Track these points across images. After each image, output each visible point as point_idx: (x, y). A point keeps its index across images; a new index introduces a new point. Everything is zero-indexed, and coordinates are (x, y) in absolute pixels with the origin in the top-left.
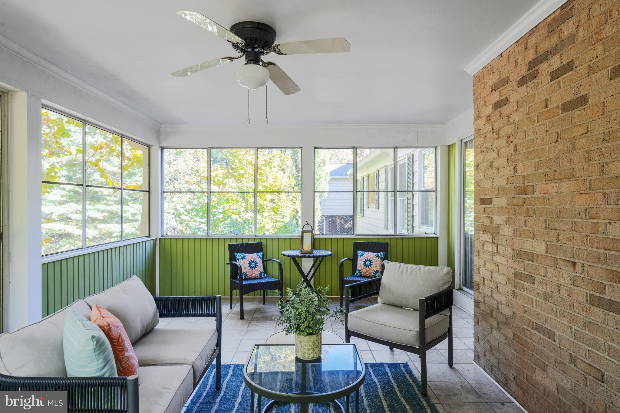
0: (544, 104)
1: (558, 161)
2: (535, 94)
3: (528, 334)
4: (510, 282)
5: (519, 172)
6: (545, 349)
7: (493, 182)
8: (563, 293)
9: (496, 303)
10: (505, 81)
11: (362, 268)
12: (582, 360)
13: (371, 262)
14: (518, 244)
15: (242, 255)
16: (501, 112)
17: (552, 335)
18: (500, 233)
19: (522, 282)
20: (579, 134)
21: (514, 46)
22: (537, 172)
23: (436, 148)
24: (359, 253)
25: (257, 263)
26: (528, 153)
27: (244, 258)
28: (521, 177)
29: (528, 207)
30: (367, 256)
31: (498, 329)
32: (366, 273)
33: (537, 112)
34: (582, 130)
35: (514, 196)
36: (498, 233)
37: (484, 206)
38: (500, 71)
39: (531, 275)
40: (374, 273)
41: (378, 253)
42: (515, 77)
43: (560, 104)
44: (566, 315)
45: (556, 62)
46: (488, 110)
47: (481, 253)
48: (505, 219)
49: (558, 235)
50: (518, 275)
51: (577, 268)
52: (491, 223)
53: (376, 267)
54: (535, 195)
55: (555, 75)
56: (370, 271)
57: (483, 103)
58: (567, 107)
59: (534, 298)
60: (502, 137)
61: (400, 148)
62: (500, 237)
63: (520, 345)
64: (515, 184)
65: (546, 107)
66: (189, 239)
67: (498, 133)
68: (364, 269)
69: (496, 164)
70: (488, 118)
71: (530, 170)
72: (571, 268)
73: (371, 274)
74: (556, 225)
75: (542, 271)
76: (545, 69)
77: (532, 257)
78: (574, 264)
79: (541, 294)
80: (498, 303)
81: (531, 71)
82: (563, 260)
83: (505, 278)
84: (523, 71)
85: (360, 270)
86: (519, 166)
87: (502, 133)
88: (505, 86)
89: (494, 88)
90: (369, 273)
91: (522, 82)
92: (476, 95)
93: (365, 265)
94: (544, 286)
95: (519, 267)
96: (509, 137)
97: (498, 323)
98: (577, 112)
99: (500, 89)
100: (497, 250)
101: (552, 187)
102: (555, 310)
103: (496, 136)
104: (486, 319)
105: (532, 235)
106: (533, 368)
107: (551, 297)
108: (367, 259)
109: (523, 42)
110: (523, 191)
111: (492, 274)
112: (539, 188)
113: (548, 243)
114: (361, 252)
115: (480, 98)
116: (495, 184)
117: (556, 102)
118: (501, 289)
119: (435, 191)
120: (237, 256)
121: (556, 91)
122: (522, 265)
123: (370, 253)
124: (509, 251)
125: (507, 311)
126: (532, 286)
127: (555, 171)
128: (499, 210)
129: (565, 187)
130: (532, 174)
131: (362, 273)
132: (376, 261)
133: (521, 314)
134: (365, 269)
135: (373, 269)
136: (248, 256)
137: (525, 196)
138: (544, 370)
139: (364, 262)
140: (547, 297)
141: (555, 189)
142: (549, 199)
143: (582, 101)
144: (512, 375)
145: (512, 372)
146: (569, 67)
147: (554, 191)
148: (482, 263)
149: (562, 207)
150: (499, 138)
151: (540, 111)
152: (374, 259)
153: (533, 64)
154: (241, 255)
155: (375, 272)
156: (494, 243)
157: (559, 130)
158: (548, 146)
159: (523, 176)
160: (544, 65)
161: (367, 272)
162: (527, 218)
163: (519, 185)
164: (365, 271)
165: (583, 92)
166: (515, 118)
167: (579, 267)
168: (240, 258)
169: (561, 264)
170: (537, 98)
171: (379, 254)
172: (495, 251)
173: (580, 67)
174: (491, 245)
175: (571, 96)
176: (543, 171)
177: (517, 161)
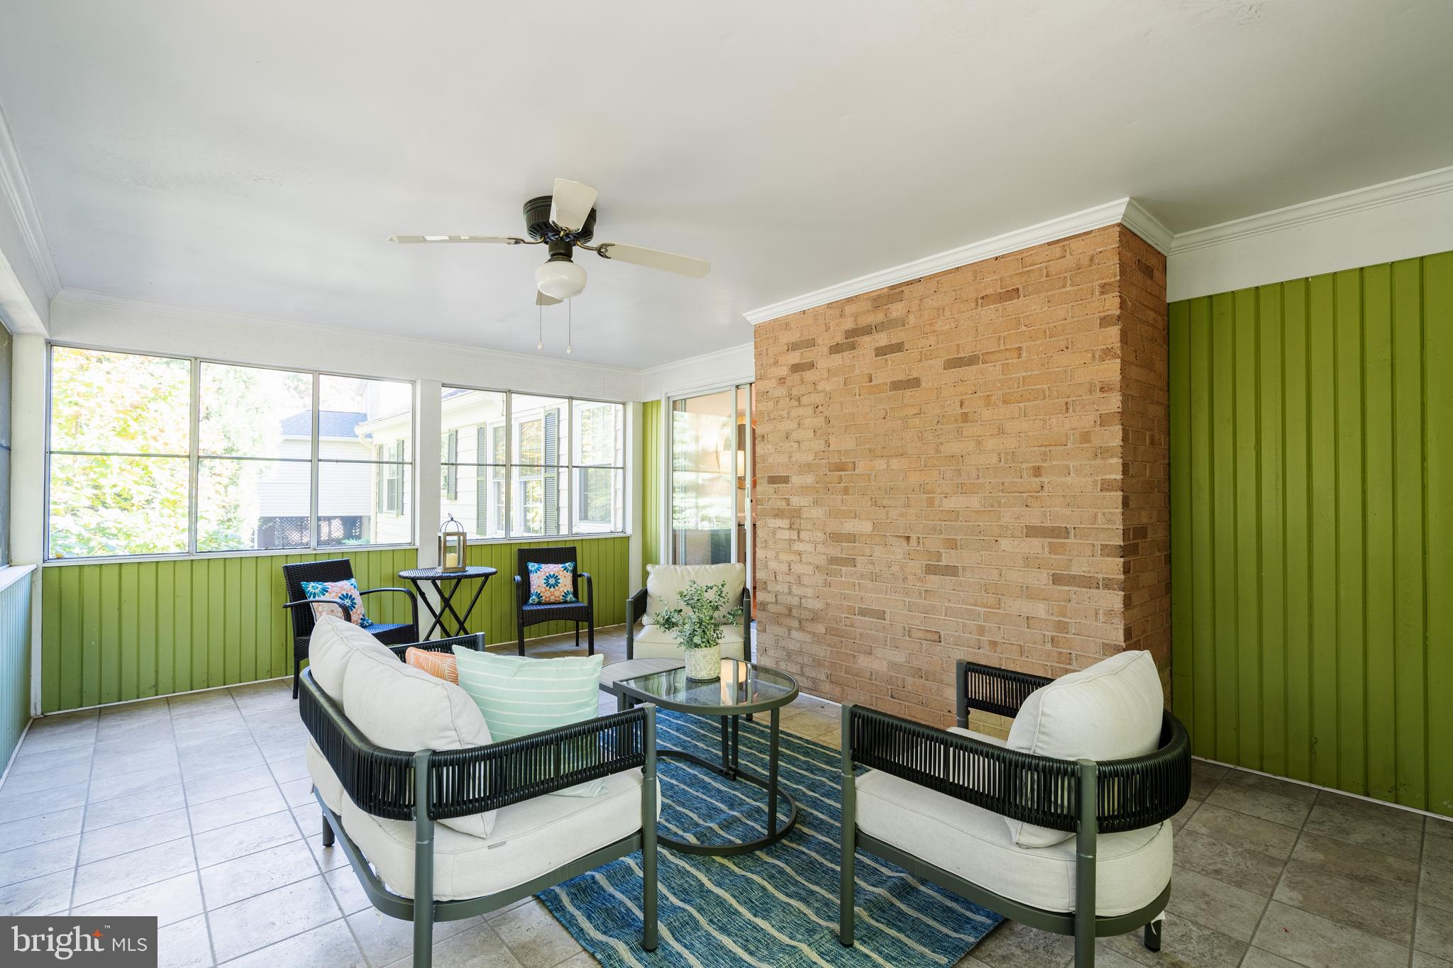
0: (867, 379)
1: (887, 438)
2: (854, 365)
3: (848, 622)
4: (819, 571)
5: (833, 447)
6: (873, 632)
7: (790, 457)
8: (895, 569)
9: (797, 599)
10: (811, 343)
11: (543, 590)
12: (917, 629)
13: (556, 578)
14: (833, 526)
15: (320, 586)
16: (803, 376)
17: (881, 615)
18: (804, 516)
19: (839, 567)
20: (911, 413)
21: (823, 307)
22: (859, 447)
23: (624, 404)
24: (532, 566)
25: (354, 599)
26: (846, 427)
27: (327, 591)
28: (836, 453)
29: (847, 484)
30: (547, 570)
31: (801, 629)
32: (549, 597)
33: (858, 385)
34: (916, 411)
35: (825, 473)
36: (800, 516)
37: (775, 486)
38: (801, 330)
39: (851, 557)
40: (563, 596)
41: (564, 563)
42: (825, 341)
43: (889, 381)
44: (898, 590)
45: (882, 339)
46: (783, 371)
47: (771, 543)
48: (811, 499)
49: (888, 511)
50: (833, 561)
51: (911, 542)
52: (789, 505)
53: (565, 586)
54: (856, 472)
55: (881, 352)
56: (557, 593)
57: (771, 361)
58: (896, 386)
59: (856, 581)
60: (804, 406)
61: (577, 399)
62: (802, 521)
63: (836, 638)
64: (827, 460)
65: (871, 381)
66: (139, 563)
67: (799, 400)
68: (546, 590)
69: (794, 436)
70: (782, 381)
71: (849, 444)
72: (905, 543)
73: (559, 597)
74: (885, 502)
75: (867, 552)
76: (868, 344)
77: (852, 538)
78: (908, 538)
79: (866, 575)
80: (800, 599)
81: (849, 340)
82: (894, 536)
83: (811, 567)
84: (839, 338)
85: (540, 594)
86: (833, 440)
87: (805, 400)
88: (810, 349)
89: (793, 347)
90: (556, 597)
91: (836, 349)
92: (759, 349)
93: (548, 584)
94: (871, 567)
95: (835, 551)
96: (817, 407)
97: (800, 622)
98: (908, 393)
99: (802, 351)
100: (798, 536)
101: (880, 464)
102: (884, 588)
103: (796, 403)
104: (780, 621)
105: (853, 515)
106: (854, 657)
107: (881, 575)
108: (550, 575)
109: (839, 307)
110: (840, 467)
111: (789, 566)
112: (862, 466)
113: (875, 521)
114: (537, 565)
115: (767, 354)
116: (794, 459)
117: (881, 378)
118: (805, 580)
119: (623, 468)
120: (309, 589)
121: (882, 368)
122: (839, 548)
123: (552, 566)
124: (819, 536)
125: (817, 605)
126: (854, 569)
127: (884, 448)
128: (804, 490)
129: (895, 464)
130: (853, 450)
131: (543, 598)
132: (565, 577)
133: (837, 603)
134: (549, 590)
135: (561, 589)
136: (332, 586)
137: (843, 473)
138: (871, 654)
139: (545, 579)
140: (875, 577)
141: (884, 466)
142: (875, 476)
143: (915, 383)
144: (823, 675)
145: (824, 671)
146: (898, 347)
147: (881, 468)
148: (771, 554)
149: (892, 483)
150: (800, 405)
151: (862, 385)
152: (561, 573)
153: (853, 333)
154: (317, 585)
155: (565, 593)
156: (794, 529)
157: (886, 407)
158: (873, 422)
159: (839, 451)
160: (867, 339)
161: (551, 595)
162: (844, 497)
163: (832, 461)
164: (548, 594)
165: (915, 375)
166: (826, 386)
167: (913, 541)
168: (317, 591)
169: (891, 540)
170: (857, 370)
171: (567, 564)
172: (796, 538)
173: (912, 351)
174: (788, 531)
175: (901, 376)
176: (867, 446)
177: (829, 434)
